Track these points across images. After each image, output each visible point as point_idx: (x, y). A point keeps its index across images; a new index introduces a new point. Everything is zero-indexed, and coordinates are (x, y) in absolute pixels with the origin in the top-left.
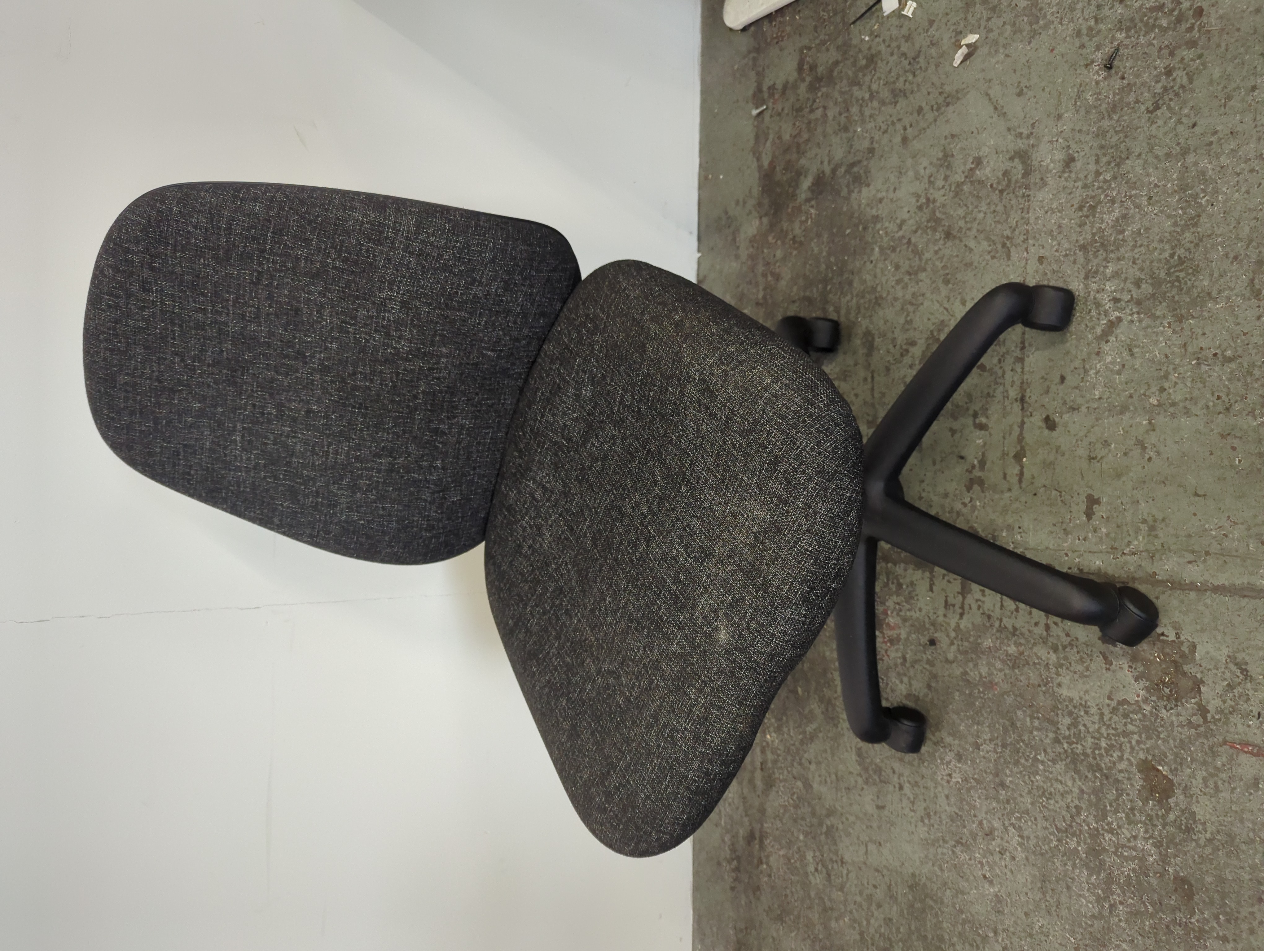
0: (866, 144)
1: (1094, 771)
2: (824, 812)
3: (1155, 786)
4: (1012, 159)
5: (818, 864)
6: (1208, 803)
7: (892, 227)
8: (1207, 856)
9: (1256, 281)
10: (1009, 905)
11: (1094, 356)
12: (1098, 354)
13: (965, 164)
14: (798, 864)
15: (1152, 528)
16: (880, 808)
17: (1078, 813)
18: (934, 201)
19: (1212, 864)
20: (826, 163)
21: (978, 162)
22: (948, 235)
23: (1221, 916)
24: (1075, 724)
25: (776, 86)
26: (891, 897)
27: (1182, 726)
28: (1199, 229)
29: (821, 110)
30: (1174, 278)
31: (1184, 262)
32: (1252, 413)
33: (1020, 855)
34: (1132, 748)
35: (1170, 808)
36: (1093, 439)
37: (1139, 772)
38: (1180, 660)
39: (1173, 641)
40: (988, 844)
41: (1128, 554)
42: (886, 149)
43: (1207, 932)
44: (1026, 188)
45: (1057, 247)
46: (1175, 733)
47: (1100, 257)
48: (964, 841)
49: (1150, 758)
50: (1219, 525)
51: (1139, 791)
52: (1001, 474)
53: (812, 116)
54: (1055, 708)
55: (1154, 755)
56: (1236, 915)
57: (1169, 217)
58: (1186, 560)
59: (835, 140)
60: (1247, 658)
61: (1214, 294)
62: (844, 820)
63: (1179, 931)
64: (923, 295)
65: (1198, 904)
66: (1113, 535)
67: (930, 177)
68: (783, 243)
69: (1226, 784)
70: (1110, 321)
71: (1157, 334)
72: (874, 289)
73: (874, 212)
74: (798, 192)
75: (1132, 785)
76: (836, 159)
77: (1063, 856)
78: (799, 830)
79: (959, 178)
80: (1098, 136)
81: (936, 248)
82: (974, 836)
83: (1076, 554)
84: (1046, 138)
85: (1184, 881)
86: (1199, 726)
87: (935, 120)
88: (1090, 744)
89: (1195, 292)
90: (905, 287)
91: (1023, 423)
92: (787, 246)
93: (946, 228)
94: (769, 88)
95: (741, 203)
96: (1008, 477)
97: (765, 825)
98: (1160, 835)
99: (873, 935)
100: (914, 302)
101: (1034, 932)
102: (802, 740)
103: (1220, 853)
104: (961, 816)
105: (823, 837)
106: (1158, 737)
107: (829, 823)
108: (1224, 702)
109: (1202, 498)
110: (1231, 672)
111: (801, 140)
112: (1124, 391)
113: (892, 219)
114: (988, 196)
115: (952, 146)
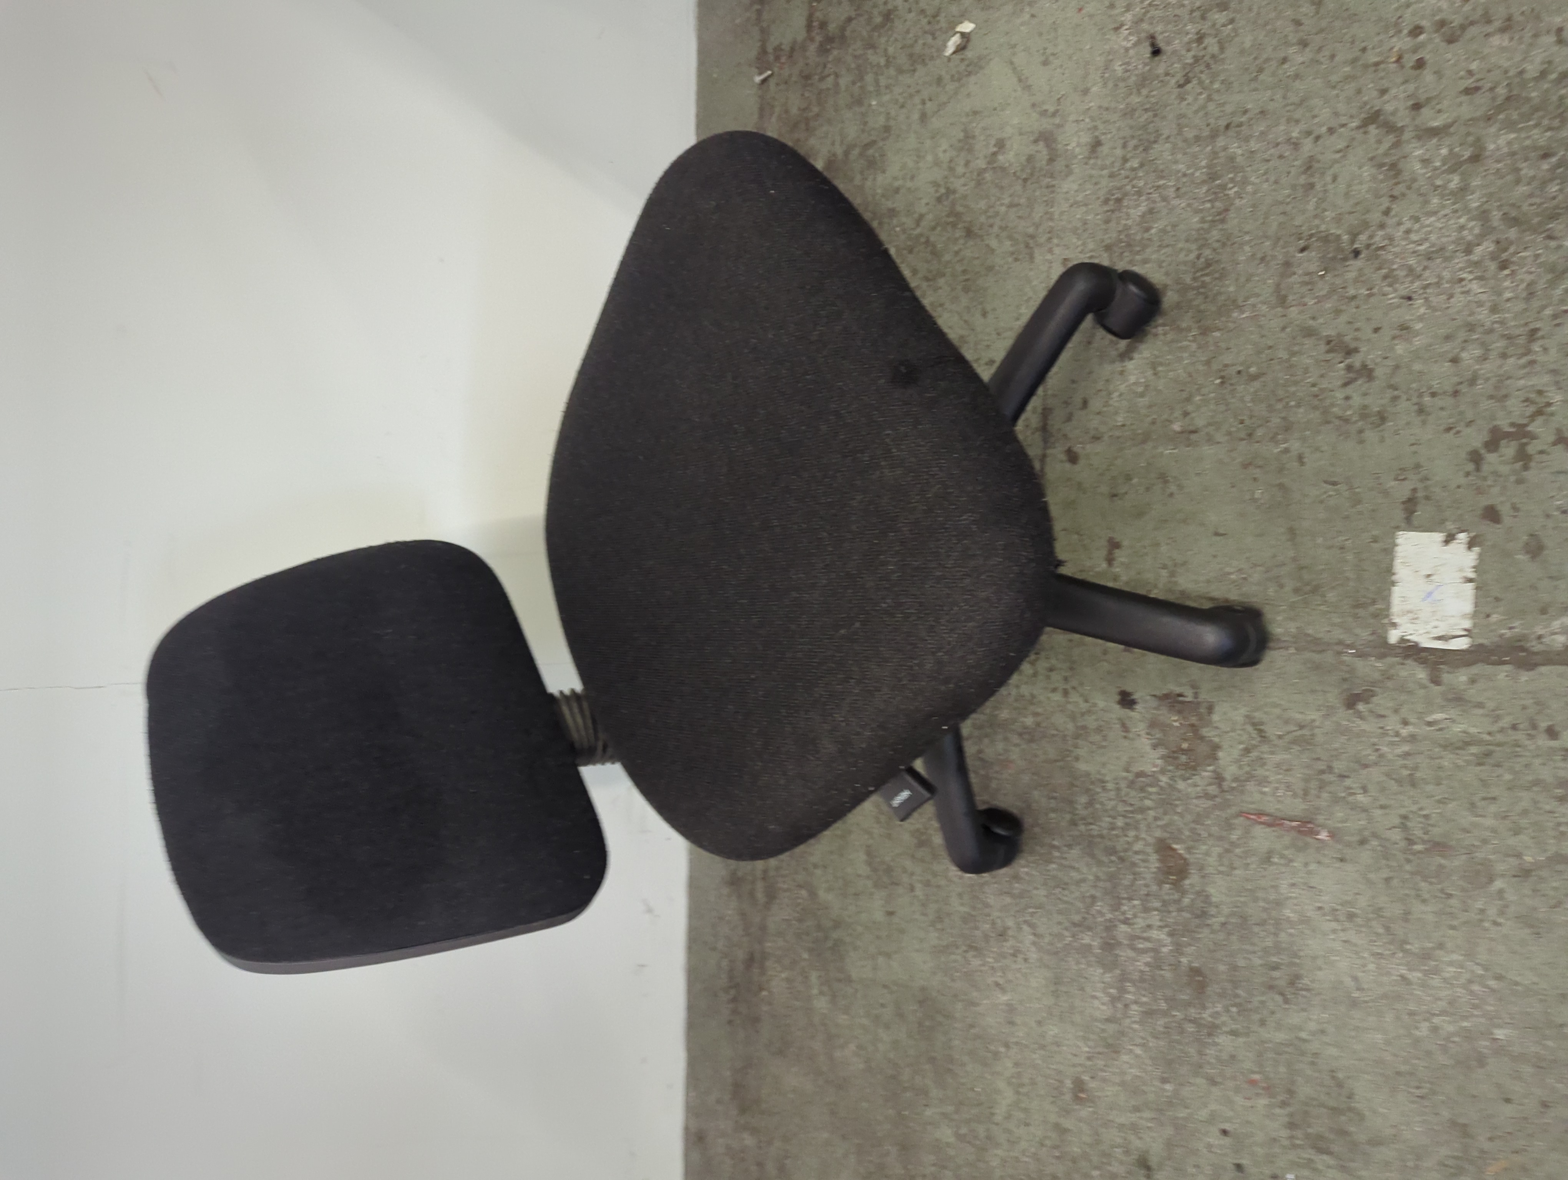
0: (881, 120)
1: (1110, 855)
2: (830, 924)
3: (1170, 868)
4: (1036, 141)
5: (822, 985)
6: (1223, 883)
7: (909, 222)
8: (1220, 942)
9: (1282, 286)
10: (1022, 1014)
11: (1117, 376)
12: (1122, 372)
13: (987, 146)
14: (801, 988)
16: (891, 914)
17: (1093, 903)
18: (954, 192)
19: (1225, 950)
21: (1001, 144)
22: (969, 233)
23: (1232, 1009)
24: (1090, 804)
25: (783, 47)
26: (899, 1016)
27: (1199, 798)
28: (1227, 226)
29: (832, 77)
30: (1200, 283)
31: (1211, 264)
32: (1274, 438)
33: (1033, 956)
34: (1149, 826)
35: (1186, 891)
36: (1115, 473)
37: (1156, 852)
38: (1199, 725)
39: (1192, 702)
40: (1001, 946)
42: (903, 127)
43: (1219, 1027)
44: (1050, 177)
45: (1081, 247)
46: (1191, 806)
48: (976, 945)
49: (1166, 836)
50: (1240, 567)
51: (1155, 874)
53: (823, 86)
54: (1072, 786)
55: (1170, 833)
56: (1248, 1006)
57: (1197, 211)
59: (848, 115)
60: (1264, 718)
61: (1240, 301)
62: (851, 931)
64: (941, 305)
65: (1210, 997)
67: (951, 161)
69: (1241, 861)
73: (890, 205)
75: (1147, 868)
76: (849, 138)
77: (1077, 954)
78: (803, 947)
79: (981, 164)
80: (1125, 114)
81: (956, 248)
82: (986, 938)
84: (1072, 117)
85: (1197, 972)
86: (1215, 796)
87: (956, 93)
88: (1106, 823)
89: (1220, 300)
91: (1044, 455)
93: (966, 225)
94: (775, 49)
97: (767, 945)
98: (1175, 923)
99: (880, 1062)
103: (1233, 938)
104: (974, 917)
105: (828, 954)
106: (1175, 812)
107: (835, 936)
108: (1240, 767)
109: (1223, 538)
110: (1248, 734)
111: (810, 115)
112: (1147, 416)
113: (909, 213)
114: (1011, 186)
115: (974, 125)
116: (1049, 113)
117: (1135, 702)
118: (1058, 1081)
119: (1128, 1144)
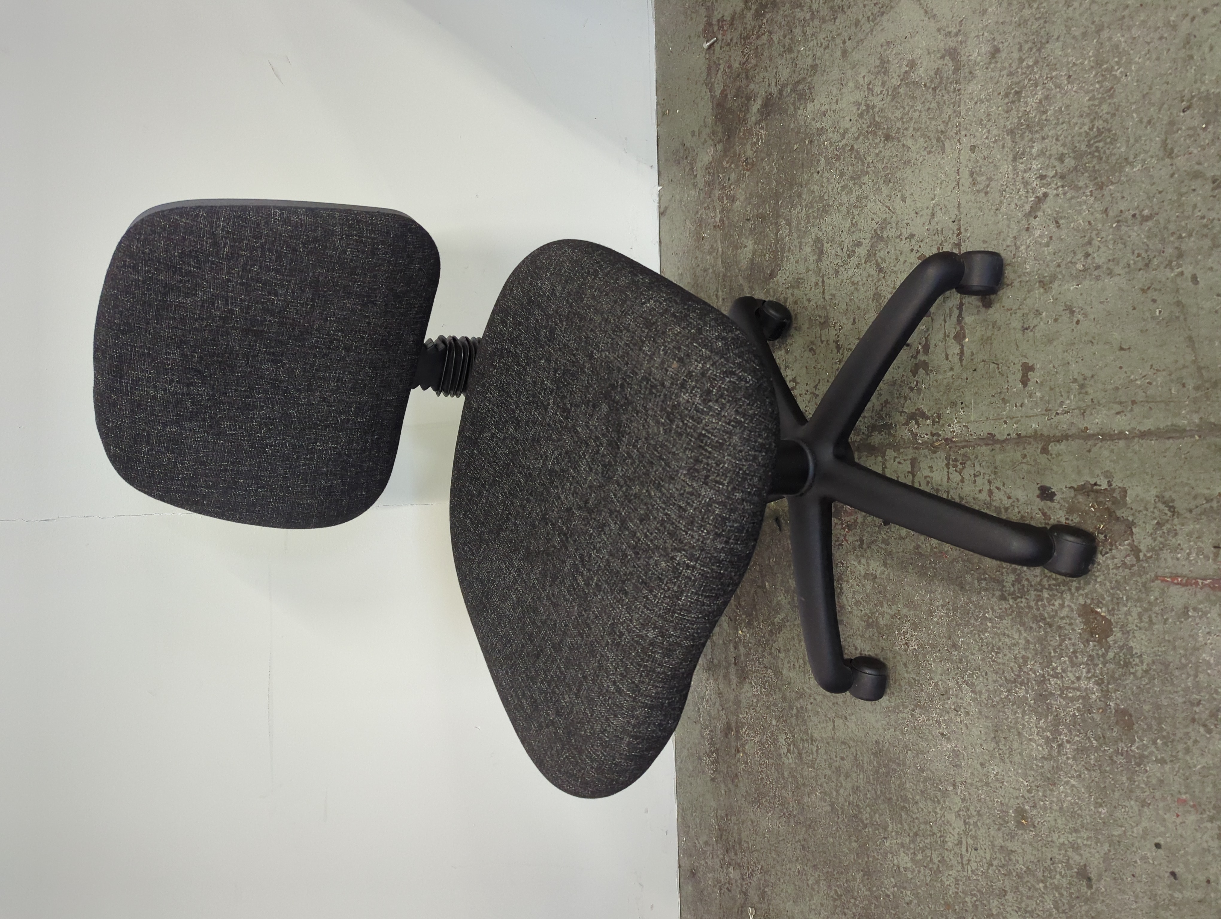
0: (809, 61)
1: (1038, 622)
2: (794, 695)
3: (1095, 628)
4: (943, 57)
5: (790, 745)
6: (1143, 637)
7: (836, 137)
8: (1144, 686)
9: (1168, 141)
10: (966, 758)
11: (1024, 232)
12: (1028, 229)
13: (900, 67)
14: (772, 748)
15: (1082, 386)
17: (1025, 662)
18: (874, 107)
19: (1148, 693)
20: (773, 84)
21: (912, 64)
22: (888, 137)
23: (1158, 741)
24: (1019, 580)
25: (725, 18)
26: (857, 766)
27: (1117, 568)
28: (1115, 100)
29: (766, 35)
30: (1093, 148)
31: (1103, 133)
32: (1169, 265)
33: (974, 710)
34: (1072, 595)
35: (1110, 647)
36: (1026, 311)
37: (1079, 616)
38: (1113, 507)
39: (1106, 489)
40: (944, 704)
41: (1063, 414)
42: (827, 63)
44: (956, 83)
45: (986, 135)
46: (1111, 575)
47: (1026, 139)
48: (922, 704)
49: (1089, 601)
50: (1144, 374)
51: (1080, 634)
52: (944, 355)
53: (759, 42)
55: (1092, 599)
56: (1172, 737)
57: (1087, 92)
58: (1113, 412)
59: (780, 61)
60: (1174, 496)
61: (1131, 159)
62: (812, 700)
63: (1121, 760)
64: (867, 197)
65: (1137, 732)
66: (1047, 398)
67: (869, 85)
68: (737, 166)
69: (1159, 616)
70: (1037, 197)
71: (1080, 204)
72: (821, 197)
73: (819, 125)
74: (748, 116)
75: (1073, 630)
76: (782, 79)
77: (1013, 705)
78: (771, 716)
79: (896, 82)
80: (1020, 25)
81: (877, 151)
82: (931, 699)
83: (1014, 420)
84: (973, 35)
85: (1124, 712)
86: (1133, 565)
87: (872, 30)
88: (1033, 597)
89: (1113, 160)
90: (850, 192)
91: (961, 304)
92: (741, 168)
93: (885, 131)
94: (718, 21)
95: (697, 133)
96: (950, 357)
97: (741, 716)
98: (1101, 674)
99: (843, 805)
100: (859, 204)
101: (990, 780)
102: (771, 631)
103: (1156, 681)
104: (919, 681)
105: (793, 720)
106: (1096, 581)
108: (1155, 540)
109: (1127, 352)
110: (1160, 511)
111: (749, 66)
112: (1052, 261)
113: (835, 129)
114: (923, 95)
115: (888, 52)
116: (953, 34)
117: (1054, 494)
118: (1002, 811)
119: (1068, 860)
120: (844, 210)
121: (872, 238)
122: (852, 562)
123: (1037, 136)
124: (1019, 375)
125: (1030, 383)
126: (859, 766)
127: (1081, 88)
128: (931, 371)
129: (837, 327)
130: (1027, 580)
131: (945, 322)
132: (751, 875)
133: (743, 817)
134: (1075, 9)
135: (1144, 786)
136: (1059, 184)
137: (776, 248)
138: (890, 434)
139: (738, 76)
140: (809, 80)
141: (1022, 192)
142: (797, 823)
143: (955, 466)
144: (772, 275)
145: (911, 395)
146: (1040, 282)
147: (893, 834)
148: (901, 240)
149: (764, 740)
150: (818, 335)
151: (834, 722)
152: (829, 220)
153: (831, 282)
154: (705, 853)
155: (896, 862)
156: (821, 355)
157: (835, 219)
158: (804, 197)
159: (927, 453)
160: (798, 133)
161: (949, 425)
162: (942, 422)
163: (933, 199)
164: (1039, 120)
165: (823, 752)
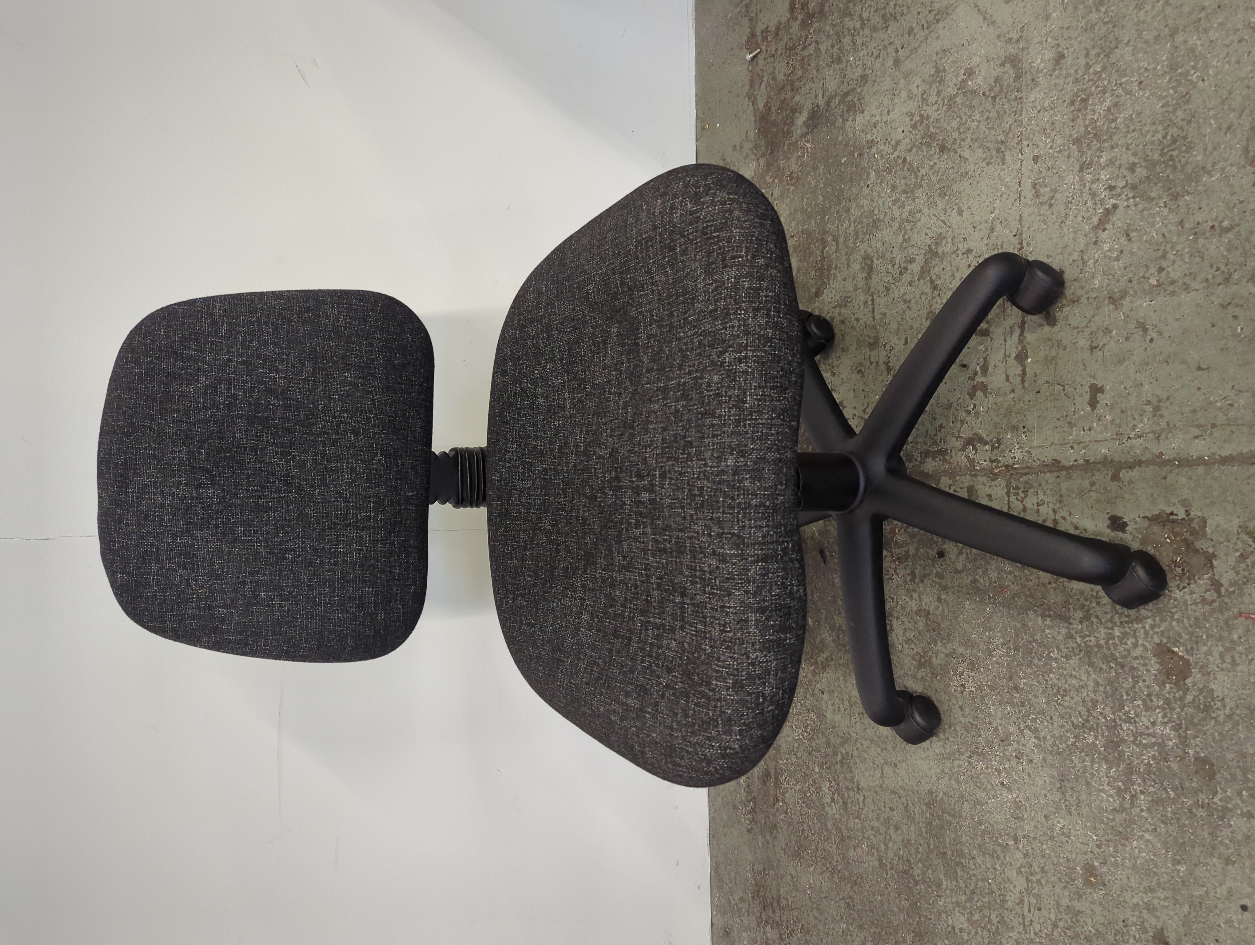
0: (859, 71)
1: (1108, 662)
2: (838, 740)
3: (1172, 669)
4: (1003, 65)
5: (834, 794)
6: (1226, 678)
7: (887, 149)
8: (1227, 732)
9: (1250, 148)
10: (1028, 809)
11: (1091, 246)
12: (1096, 243)
13: (957, 76)
14: (814, 797)
15: (1157, 409)
17: (1095, 707)
18: (928, 117)
19: (1232, 740)
20: (820, 95)
21: (970, 73)
22: (943, 149)
23: (1244, 793)
24: (1086, 617)
25: (769, 29)
26: (908, 818)
27: (1195, 603)
28: (1191, 106)
29: (813, 45)
30: (1167, 157)
31: (1177, 141)
33: (1038, 757)
34: (1146, 633)
35: (1188, 689)
36: (1094, 329)
37: (1154, 656)
38: (1191, 538)
39: (1183, 519)
40: (1004, 750)
41: (1136, 439)
42: (878, 73)
43: (1231, 810)
44: (1018, 92)
45: (1050, 144)
46: (1190, 612)
47: (1094, 148)
48: (980, 751)
49: (1165, 640)
50: (1224, 395)
51: (1156, 675)
52: (1004, 376)
54: (1067, 602)
55: (1169, 638)
57: (1160, 98)
58: (1191, 436)
59: (828, 72)
61: (1209, 167)
62: (859, 746)
63: (1201, 813)
64: (920, 211)
65: (1220, 783)
66: (1118, 421)
67: (923, 94)
68: (781, 181)
69: (1244, 656)
70: (1106, 209)
71: (1153, 216)
72: (871, 213)
73: (869, 137)
74: (793, 129)
75: (1148, 671)
76: (830, 90)
77: (1081, 753)
78: (814, 763)
79: (952, 91)
80: (1086, 30)
81: (932, 163)
82: (990, 744)
83: (1082, 445)
85: (1205, 761)
86: (1213, 601)
87: (927, 38)
88: (1103, 635)
89: (1189, 169)
90: (903, 206)
91: (1023, 322)
92: (785, 182)
93: (940, 142)
94: (762, 32)
95: (738, 147)
96: (1011, 379)
97: (781, 762)
98: (1179, 718)
99: (892, 859)
100: (912, 219)
101: (1055, 834)
102: (814, 671)
103: (1240, 727)
104: (976, 726)
105: (838, 767)
106: (1172, 618)
107: (844, 752)
108: (1238, 573)
109: (1205, 372)
110: (1244, 542)
111: (795, 78)
112: (1123, 276)
113: (886, 141)
114: (981, 104)
115: (944, 61)
116: (1014, 40)
117: (1125, 524)
118: (1068, 868)
119: (1143, 923)
120: (896, 225)
121: (925, 254)
122: (904, 597)
123: (1106, 145)
124: (1087, 397)
125: (1098, 406)
126: (910, 818)
127: (1151, 94)
128: (990, 393)
129: (888, 348)
130: (1097, 617)
131: (1006, 341)
132: (790, 935)
133: (782, 872)
134: (1147, 11)
135: (1227, 842)
136: (1130, 195)
137: (822, 265)
138: (945, 460)
139: (783, 87)
140: (859, 90)
141: (1090, 203)
142: (842, 879)
143: (1017, 494)
144: (818, 294)
145: (968, 419)
146: (1110, 298)
147: (948, 892)
148: (957, 256)
149: (805, 789)
150: (867, 357)
151: (882, 769)
152: (879, 236)
153: (881, 302)
154: (739, 910)
155: (950, 922)
156: (870, 378)
157: (886, 234)
158: (852, 211)
159: (985, 481)
160: (847, 145)
161: (1010, 451)
162: (1002, 447)
163: (992, 213)
164: (1108, 128)
165: (870, 801)
